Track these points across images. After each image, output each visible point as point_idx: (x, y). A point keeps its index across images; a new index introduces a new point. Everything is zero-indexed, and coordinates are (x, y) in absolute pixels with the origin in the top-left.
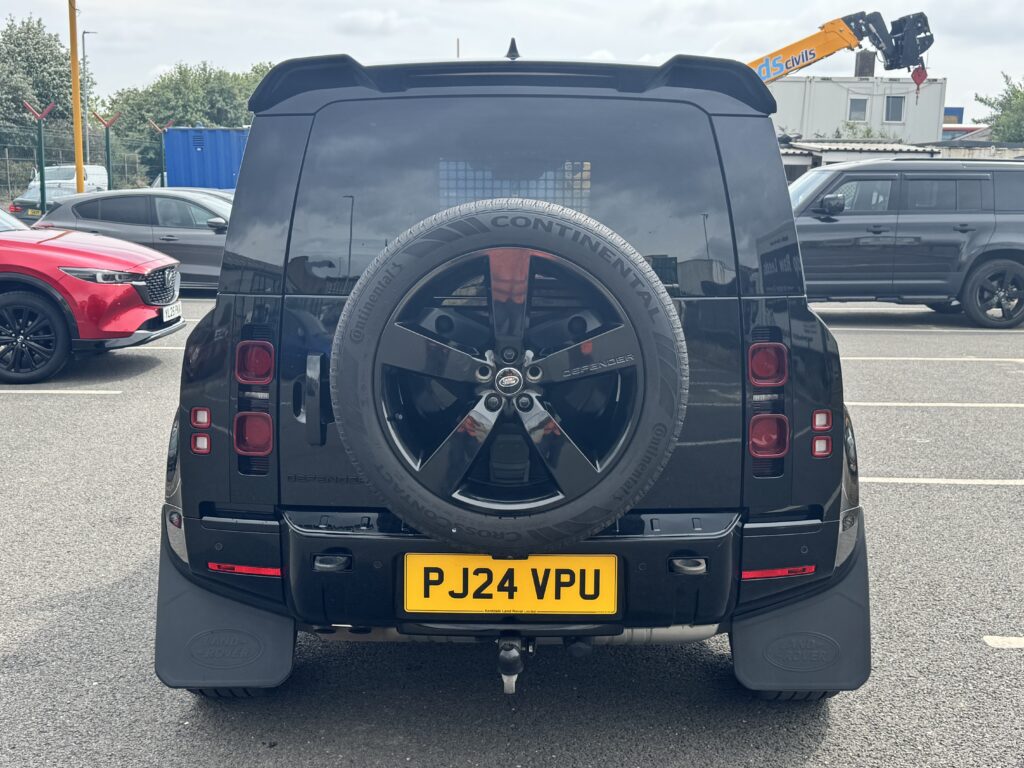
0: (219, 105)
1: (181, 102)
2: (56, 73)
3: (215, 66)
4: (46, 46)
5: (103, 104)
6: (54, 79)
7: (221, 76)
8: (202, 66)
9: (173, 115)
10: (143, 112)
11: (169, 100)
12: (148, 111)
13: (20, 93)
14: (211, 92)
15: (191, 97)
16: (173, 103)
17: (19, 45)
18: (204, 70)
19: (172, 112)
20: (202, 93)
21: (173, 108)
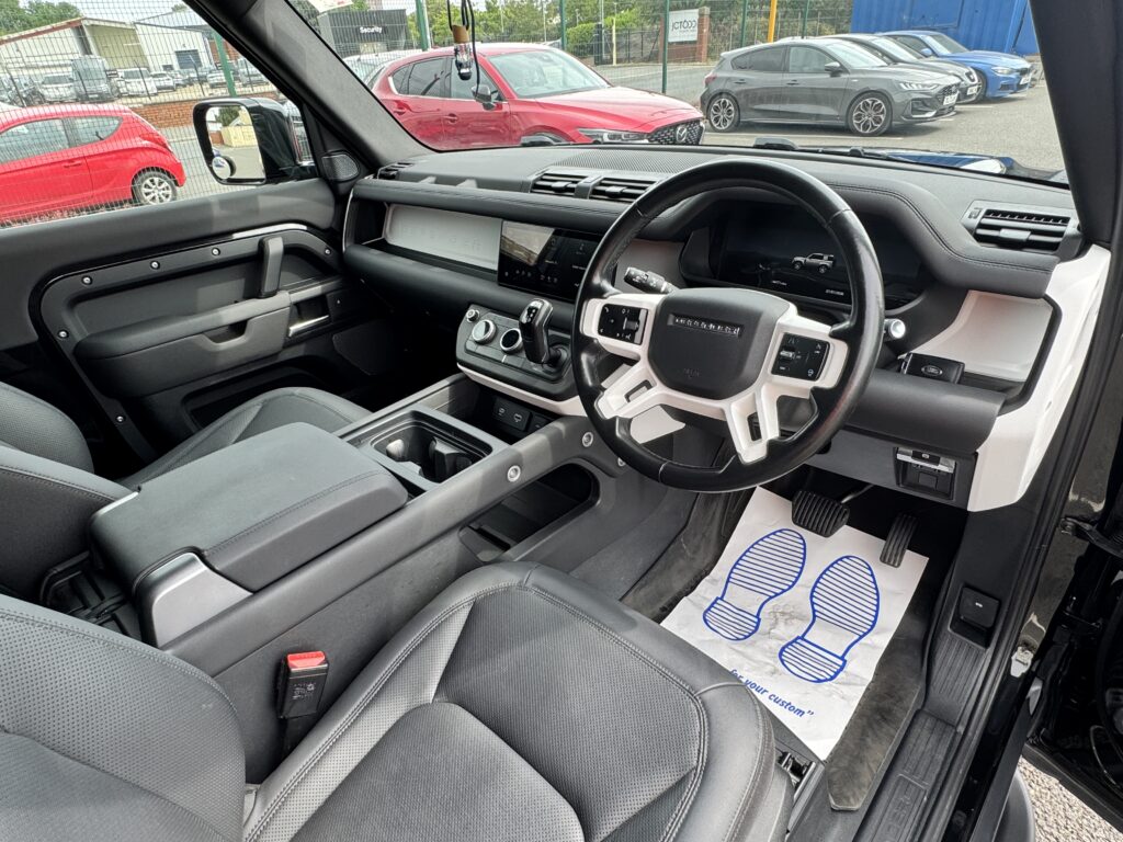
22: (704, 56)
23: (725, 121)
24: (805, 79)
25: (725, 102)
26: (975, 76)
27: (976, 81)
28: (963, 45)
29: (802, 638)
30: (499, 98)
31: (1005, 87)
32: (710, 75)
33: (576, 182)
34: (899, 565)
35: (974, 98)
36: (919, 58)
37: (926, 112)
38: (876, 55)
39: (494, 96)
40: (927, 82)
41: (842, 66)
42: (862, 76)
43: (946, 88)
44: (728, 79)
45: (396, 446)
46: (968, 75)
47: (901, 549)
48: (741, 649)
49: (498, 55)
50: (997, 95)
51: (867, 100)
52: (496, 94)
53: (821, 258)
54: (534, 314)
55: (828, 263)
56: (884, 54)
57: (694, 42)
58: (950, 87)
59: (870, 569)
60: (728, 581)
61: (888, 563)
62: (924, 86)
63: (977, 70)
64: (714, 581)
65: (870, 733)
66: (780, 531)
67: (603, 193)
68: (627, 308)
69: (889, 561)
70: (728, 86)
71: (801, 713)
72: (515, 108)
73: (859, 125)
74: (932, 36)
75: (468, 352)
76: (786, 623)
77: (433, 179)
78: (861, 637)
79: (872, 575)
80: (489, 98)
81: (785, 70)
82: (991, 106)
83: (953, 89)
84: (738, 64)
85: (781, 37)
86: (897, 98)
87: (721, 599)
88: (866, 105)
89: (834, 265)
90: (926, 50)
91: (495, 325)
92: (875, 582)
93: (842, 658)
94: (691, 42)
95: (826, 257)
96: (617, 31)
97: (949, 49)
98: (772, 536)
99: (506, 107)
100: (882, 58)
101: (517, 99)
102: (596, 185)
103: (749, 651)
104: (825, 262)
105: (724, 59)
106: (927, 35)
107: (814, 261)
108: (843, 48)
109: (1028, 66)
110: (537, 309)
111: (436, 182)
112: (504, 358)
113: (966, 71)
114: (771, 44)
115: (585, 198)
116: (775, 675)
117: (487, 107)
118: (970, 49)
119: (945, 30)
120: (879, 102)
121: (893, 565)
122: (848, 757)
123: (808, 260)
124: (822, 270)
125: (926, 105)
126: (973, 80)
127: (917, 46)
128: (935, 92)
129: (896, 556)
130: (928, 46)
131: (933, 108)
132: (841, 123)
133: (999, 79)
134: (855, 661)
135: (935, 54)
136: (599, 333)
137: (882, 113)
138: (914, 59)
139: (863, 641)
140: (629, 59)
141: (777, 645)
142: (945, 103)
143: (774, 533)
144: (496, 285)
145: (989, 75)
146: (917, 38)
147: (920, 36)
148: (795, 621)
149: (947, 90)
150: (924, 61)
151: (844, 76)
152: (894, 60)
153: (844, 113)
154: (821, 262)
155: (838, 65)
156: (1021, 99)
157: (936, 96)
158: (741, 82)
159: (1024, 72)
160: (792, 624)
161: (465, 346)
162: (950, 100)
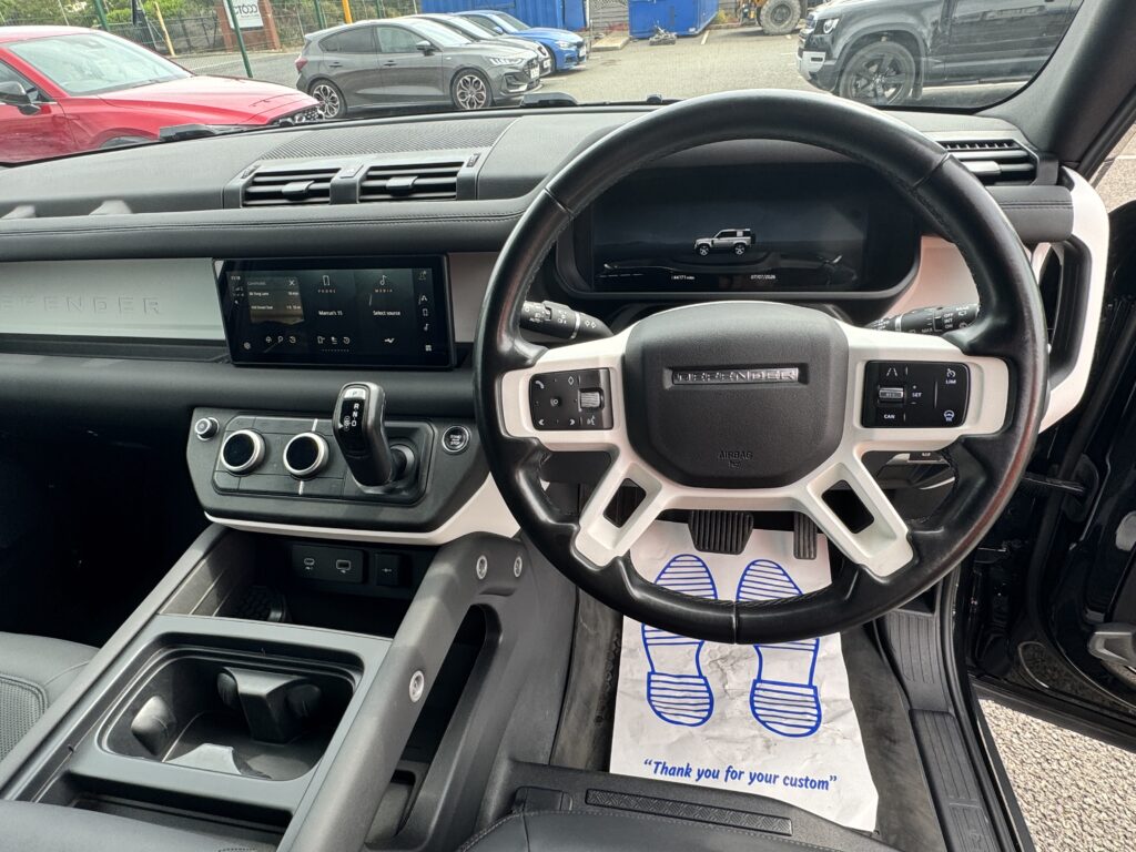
22: (277, 43)
23: (331, 109)
24: (403, 59)
25: (325, 89)
26: (544, 50)
27: (547, 55)
28: (525, 23)
29: (759, 680)
30: (41, 98)
31: (570, 59)
32: (299, 59)
33: (328, 180)
34: (815, 556)
35: (549, 71)
36: (493, 35)
37: (519, 86)
38: (459, 34)
39: (33, 96)
40: (511, 57)
41: (432, 45)
42: (454, 53)
43: (528, 62)
44: (319, 63)
45: (151, 713)
46: (540, 49)
47: (811, 538)
48: (716, 734)
49: (21, 41)
50: (565, 67)
51: (466, 77)
52: (36, 93)
53: (734, 234)
54: (361, 411)
55: (746, 240)
56: (466, 33)
57: (261, 28)
58: (532, 60)
59: (779, 568)
60: (646, 645)
61: (804, 558)
62: (510, 60)
63: (545, 45)
64: (632, 651)
65: (894, 768)
66: (674, 560)
67: (383, 190)
68: (575, 373)
69: (804, 554)
70: (324, 71)
71: (823, 784)
72: (70, 110)
73: (465, 103)
74: (498, 15)
75: (225, 492)
76: (733, 669)
77: (30, 210)
78: (816, 651)
79: (785, 574)
80: (25, 99)
81: (377, 50)
82: (564, 78)
83: (535, 62)
84: (327, 45)
85: (357, 20)
86: (492, 75)
87: (653, 672)
88: (465, 82)
89: (753, 241)
90: (497, 28)
91: (260, 434)
92: (791, 581)
93: (810, 686)
94: (257, 28)
95: (740, 233)
96: (163, 17)
97: (515, 27)
98: (668, 570)
99: (56, 110)
100: (465, 36)
101: (69, 97)
102: (362, 180)
103: (727, 730)
104: (740, 238)
105: (309, 42)
106: (493, 14)
107: (724, 240)
108: (425, 26)
109: (580, 39)
110: (361, 402)
111: (38, 214)
112: (301, 487)
113: (538, 46)
114: (351, 25)
115: (354, 202)
116: (772, 749)
117: (27, 110)
118: (531, 26)
119: (506, 10)
120: (477, 78)
121: (810, 558)
122: (893, 812)
123: (716, 241)
124: (740, 251)
125: (517, 79)
126: (545, 55)
127: (488, 24)
128: (521, 66)
129: (809, 547)
130: (497, 25)
131: (524, 81)
132: (449, 102)
133: (561, 52)
134: (825, 684)
135: (505, 31)
136: (537, 426)
137: (482, 89)
138: (492, 37)
139: (819, 656)
140: (191, 48)
141: (742, 704)
142: (532, 77)
143: (668, 566)
144: (231, 368)
145: (554, 49)
146: (488, 18)
147: (488, 16)
148: (742, 663)
149: (530, 64)
150: (500, 38)
151: (437, 54)
152: (475, 38)
153: (448, 92)
154: (735, 240)
155: (428, 43)
156: (584, 70)
157: (523, 69)
158: (336, 65)
159: (579, 45)
160: (741, 668)
161: (213, 482)
162: (535, 73)
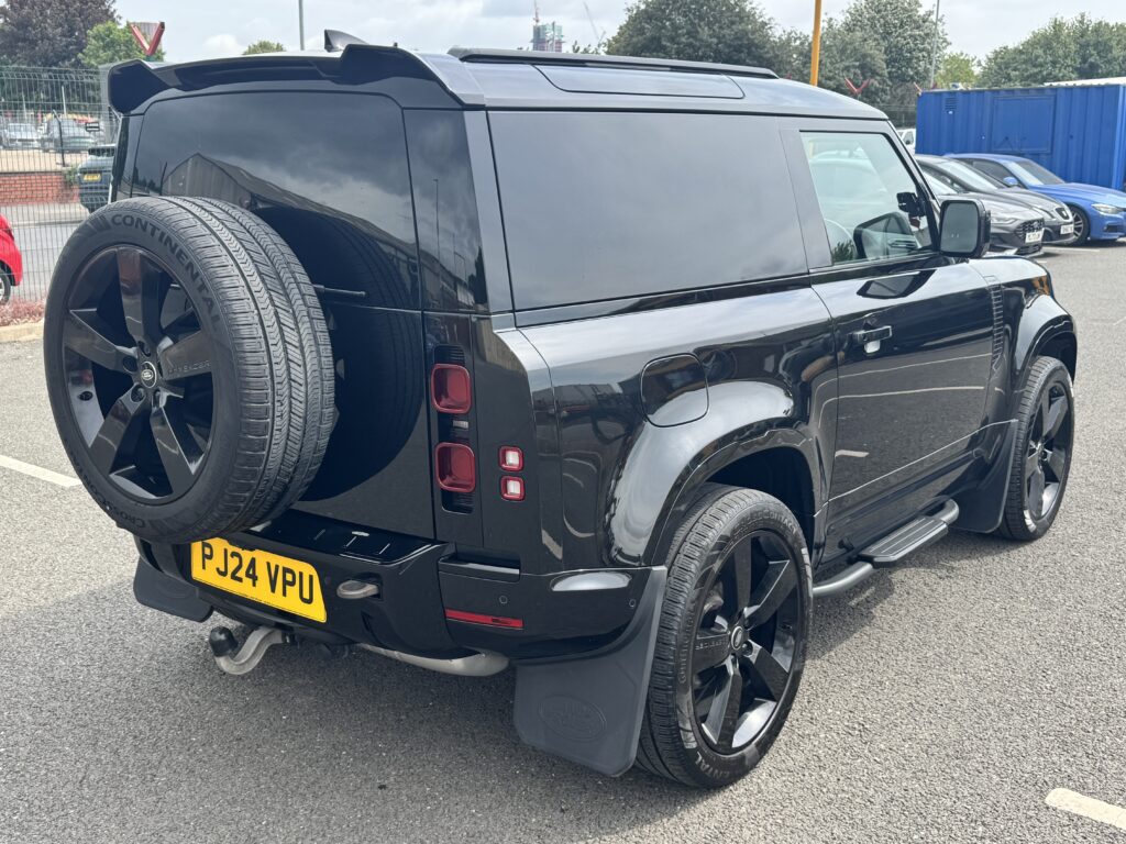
0: (1092, 60)
1: (1050, 58)
2: (911, 36)
3: (1094, 18)
4: (905, 10)
5: (979, 64)
6: (908, 43)
7: (1099, 28)
8: (1079, 18)
9: (1041, 72)
10: (1009, 71)
11: (1037, 57)
12: (1015, 70)
13: (869, 59)
14: (1084, 46)
15: (1061, 52)
16: (1040, 60)
17: (879, 11)
18: (1081, 22)
19: (1039, 69)
20: (1073, 47)
21: (1041, 65)
26: (1068, 212)
27: (1071, 219)
28: (1060, 176)
31: (1113, 228)
36: (1000, 187)
37: (1007, 250)
38: (944, 182)
40: (1003, 216)
43: (1025, 223)
46: (1059, 211)
50: (1103, 237)
56: (955, 181)
58: (1031, 222)
63: (1072, 206)
74: (1017, 163)
82: (1093, 250)
83: (1037, 224)
90: (1010, 180)
97: (1040, 179)
100: (951, 185)
106: (1011, 160)
113: (1058, 206)
118: (1067, 179)
119: (1034, 157)
125: (1005, 242)
126: (1067, 218)
127: (1000, 175)
128: (1014, 226)
130: (1012, 175)
131: (1014, 245)
133: (1103, 218)
135: (1021, 184)
138: (995, 189)
142: (1027, 241)
145: (1090, 213)
146: (999, 164)
147: (1002, 162)
149: (1028, 226)
150: (1005, 192)
152: (967, 188)
157: (1015, 231)
162: (1033, 237)
